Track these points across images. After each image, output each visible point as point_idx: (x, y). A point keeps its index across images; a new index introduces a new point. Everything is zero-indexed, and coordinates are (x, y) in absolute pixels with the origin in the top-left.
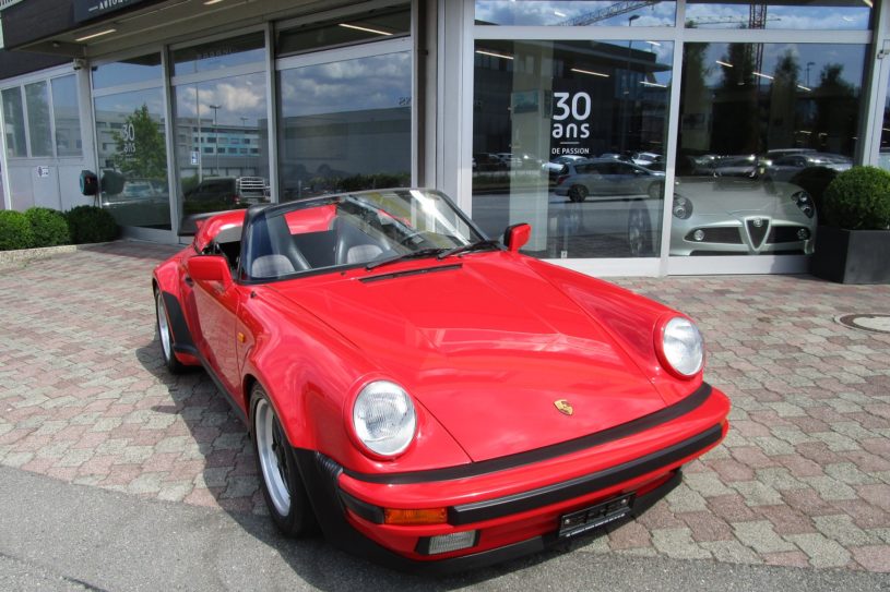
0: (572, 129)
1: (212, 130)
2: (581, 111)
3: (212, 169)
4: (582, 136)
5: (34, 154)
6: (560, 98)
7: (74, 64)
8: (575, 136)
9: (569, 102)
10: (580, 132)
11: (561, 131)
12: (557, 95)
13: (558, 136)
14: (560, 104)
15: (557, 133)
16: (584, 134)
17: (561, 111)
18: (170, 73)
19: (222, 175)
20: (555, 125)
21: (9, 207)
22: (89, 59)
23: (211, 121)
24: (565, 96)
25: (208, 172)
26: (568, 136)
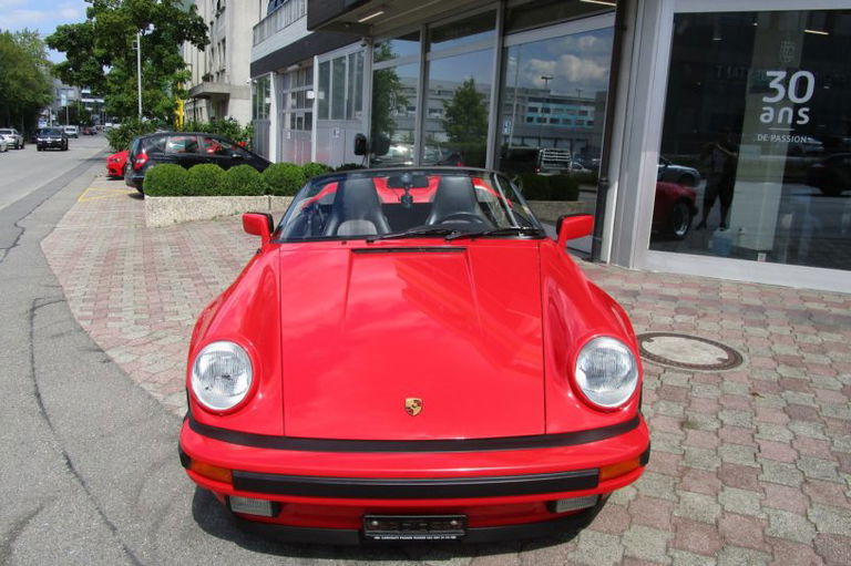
0: (786, 113)
1: (548, 101)
2: (801, 92)
3: (523, 138)
4: (799, 122)
5: (333, 118)
6: (773, 78)
7: (362, 42)
8: (790, 121)
9: (786, 83)
10: (796, 117)
11: (771, 115)
12: (769, 74)
13: (768, 121)
14: (773, 85)
15: (767, 118)
16: (802, 119)
17: (774, 92)
18: (426, 49)
19: (532, 145)
20: (765, 109)
21: (314, 160)
22: (373, 37)
23: (549, 91)
24: (781, 75)
25: (518, 142)
26: (780, 121)
